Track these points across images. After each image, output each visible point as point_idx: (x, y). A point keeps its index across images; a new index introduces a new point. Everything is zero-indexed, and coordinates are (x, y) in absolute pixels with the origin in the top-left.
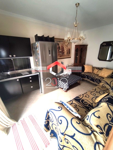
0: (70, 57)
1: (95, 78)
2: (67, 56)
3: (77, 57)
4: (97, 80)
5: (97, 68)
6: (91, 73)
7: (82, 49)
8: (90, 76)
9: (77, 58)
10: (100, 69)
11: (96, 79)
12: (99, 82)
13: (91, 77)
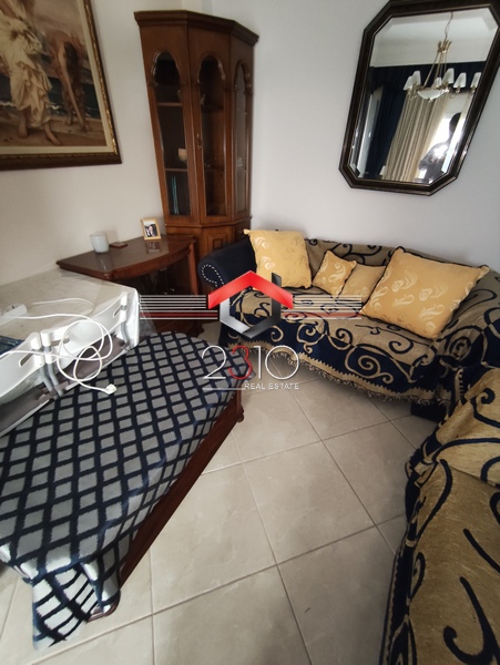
0: (114, 159)
1: (347, 339)
2: (61, 140)
3: (182, 153)
4: (364, 361)
5: (340, 250)
6: (303, 288)
7: (209, 67)
8: (310, 327)
9: (183, 165)
10: (362, 255)
11: (360, 350)
12: (378, 374)
13: (318, 334)
